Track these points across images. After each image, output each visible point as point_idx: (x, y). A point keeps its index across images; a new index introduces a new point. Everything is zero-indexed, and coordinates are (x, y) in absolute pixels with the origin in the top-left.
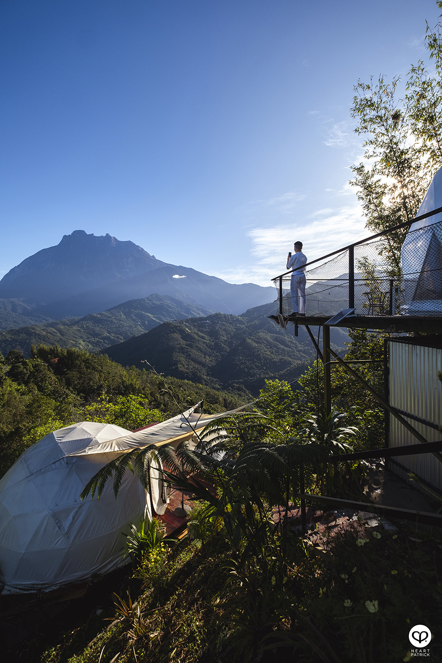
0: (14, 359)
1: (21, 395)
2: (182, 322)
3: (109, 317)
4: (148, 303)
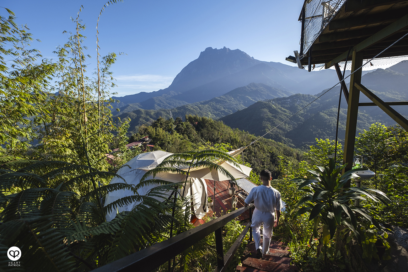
0: (178, 122)
1: (181, 140)
2: (270, 101)
3: (225, 99)
4: (248, 89)
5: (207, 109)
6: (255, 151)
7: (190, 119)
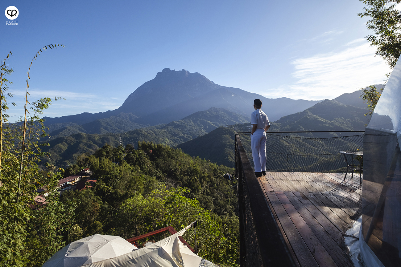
0: (129, 149)
1: (131, 172)
2: (231, 127)
3: (184, 124)
4: (208, 114)
5: (163, 134)
6: (217, 182)
7: (144, 147)
